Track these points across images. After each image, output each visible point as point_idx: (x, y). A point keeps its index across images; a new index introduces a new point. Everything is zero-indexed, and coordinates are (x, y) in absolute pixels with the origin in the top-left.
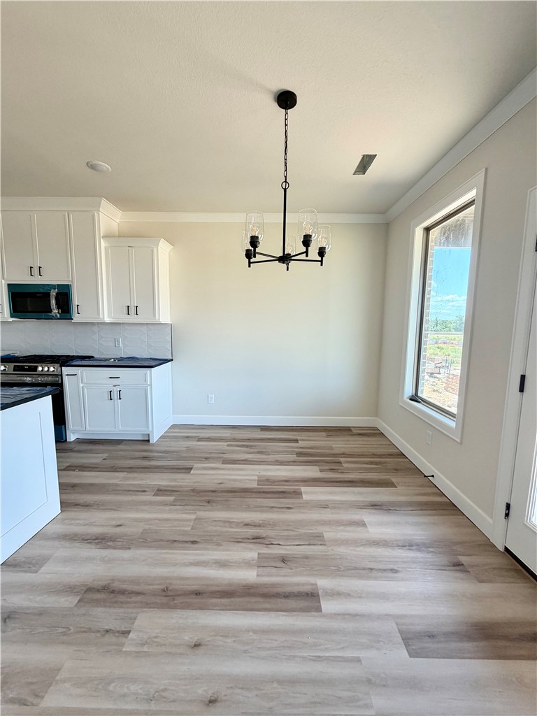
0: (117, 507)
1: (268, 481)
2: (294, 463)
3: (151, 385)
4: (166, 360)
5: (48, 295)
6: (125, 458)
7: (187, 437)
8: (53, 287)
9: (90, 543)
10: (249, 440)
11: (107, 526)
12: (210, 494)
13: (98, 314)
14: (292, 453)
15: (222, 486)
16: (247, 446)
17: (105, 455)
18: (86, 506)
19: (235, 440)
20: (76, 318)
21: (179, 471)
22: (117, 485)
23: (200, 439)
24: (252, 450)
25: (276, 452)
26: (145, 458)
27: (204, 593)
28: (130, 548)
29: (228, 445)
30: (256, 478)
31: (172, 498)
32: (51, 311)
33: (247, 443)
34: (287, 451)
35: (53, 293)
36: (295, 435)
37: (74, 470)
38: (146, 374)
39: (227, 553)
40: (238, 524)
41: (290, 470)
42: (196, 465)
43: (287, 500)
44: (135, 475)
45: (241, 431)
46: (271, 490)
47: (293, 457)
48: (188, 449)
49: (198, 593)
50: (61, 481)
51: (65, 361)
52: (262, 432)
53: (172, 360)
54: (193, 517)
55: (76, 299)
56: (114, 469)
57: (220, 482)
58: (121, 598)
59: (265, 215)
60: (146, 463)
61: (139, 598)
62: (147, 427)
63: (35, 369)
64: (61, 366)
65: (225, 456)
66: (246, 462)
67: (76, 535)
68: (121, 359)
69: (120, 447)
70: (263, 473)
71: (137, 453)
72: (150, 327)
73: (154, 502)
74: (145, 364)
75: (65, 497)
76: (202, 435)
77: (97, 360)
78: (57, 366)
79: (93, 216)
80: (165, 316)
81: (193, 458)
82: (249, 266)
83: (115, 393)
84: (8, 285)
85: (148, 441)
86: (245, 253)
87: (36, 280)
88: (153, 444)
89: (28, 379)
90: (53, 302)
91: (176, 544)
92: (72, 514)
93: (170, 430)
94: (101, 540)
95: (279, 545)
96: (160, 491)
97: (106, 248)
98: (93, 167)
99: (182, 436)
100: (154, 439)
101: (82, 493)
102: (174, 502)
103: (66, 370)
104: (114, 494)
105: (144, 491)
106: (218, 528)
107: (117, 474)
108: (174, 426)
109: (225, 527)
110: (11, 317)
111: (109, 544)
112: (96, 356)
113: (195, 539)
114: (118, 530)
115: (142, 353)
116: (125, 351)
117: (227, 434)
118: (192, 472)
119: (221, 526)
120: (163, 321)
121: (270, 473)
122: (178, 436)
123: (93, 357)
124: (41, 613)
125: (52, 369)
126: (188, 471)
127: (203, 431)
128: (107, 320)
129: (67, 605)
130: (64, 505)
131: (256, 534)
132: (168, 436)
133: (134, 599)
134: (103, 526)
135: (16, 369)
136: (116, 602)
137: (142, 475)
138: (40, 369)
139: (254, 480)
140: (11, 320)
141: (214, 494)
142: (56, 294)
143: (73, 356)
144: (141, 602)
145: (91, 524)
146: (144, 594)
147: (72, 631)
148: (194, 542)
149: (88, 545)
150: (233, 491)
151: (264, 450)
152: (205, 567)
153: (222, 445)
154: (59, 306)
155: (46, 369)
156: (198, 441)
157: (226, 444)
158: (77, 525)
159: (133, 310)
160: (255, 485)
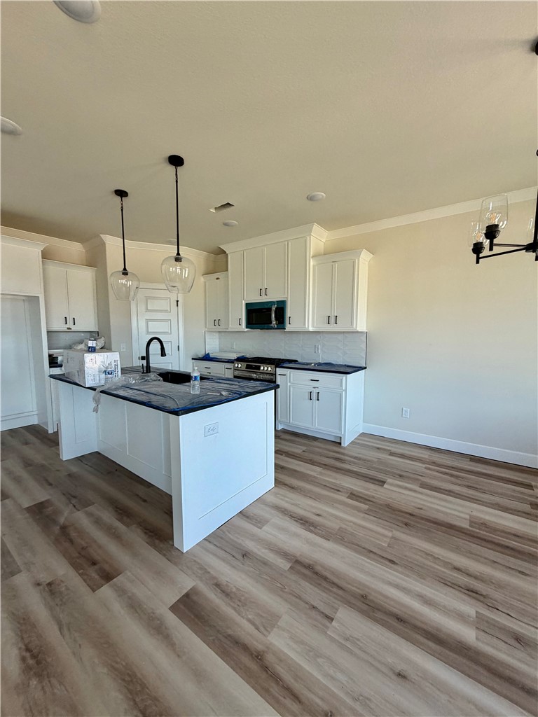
0: (316, 497)
1: (484, 525)
2: (527, 515)
3: (346, 390)
4: (360, 367)
5: (270, 310)
6: (321, 455)
7: (378, 448)
8: (272, 303)
9: (297, 521)
10: (453, 468)
11: (309, 511)
12: (408, 516)
13: (304, 324)
14: (523, 501)
15: (422, 512)
16: (452, 475)
17: (304, 448)
18: (292, 488)
19: (434, 463)
20: (288, 328)
21: (372, 481)
22: (314, 477)
23: (392, 454)
24: (459, 482)
25: (497, 493)
26: (338, 459)
27: (407, 622)
28: (329, 540)
29: (426, 468)
30: (468, 517)
31: (366, 507)
32: (271, 323)
33: (452, 472)
34: (513, 497)
35: (274, 309)
36: (526, 479)
37: (282, 455)
38: (342, 380)
39: (436, 592)
40: (446, 564)
41: (519, 523)
42: (389, 480)
43: (520, 562)
44: (329, 472)
45: (442, 456)
46: (490, 539)
47: (528, 508)
48: (380, 461)
49: (400, 619)
50: (277, 462)
51: (278, 363)
52: (471, 463)
53: (365, 368)
54: (390, 534)
55: (289, 312)
56: (312, 462)
57: (419, 506)
58: (324, 584)
59: (509, 194)
60: (338, 464)
61: (340, 592)
62: (340, 430)
63: (258, 368)
64: (276, 367)
65: (423, 479)
66: (450, 493)
67: (286, 510)
68: (319, 364)
69: (316, 443)
70: (475, 513)
71: (331, 453)
72: (347, 335)
73: (349, 504)
74: (341, 370)
75: (278, 475)
76: (393, 450)
77: (300, 363)
78: (273, 366)
79: (306, 241)
80: (361, 325)
81: (385, 472)
82: (478, 262)
83: (315, 394)
84: (246, 304)
85: (340, 444)
86: (472, 247)
87: (264, 299)
88: (344, 448)
89: (254, 376)
90: (273, 315)
91: (372, 555)
92: (283, 491)
93: (359, 438)
94: (304, 522)
95: (508, 615)
96: (353, 495)
97: (314, 266)
98: (310, 198)
99: (373, 446)
100: (345, 443)
101: (288, 476)
102: (367, 510)
103: (279, 371)
104: (313, 484)
105: (338, 491)
106: (418, 557)
107: (314, 467)
108: (363, 434)
109: (427, 559)
110: (247, 328)
111: (311, 528)
112: (300, 360)
113: (394, 559)
114: (317, 518)
115: (338, 359)
116: (323, 357)
117: (425, 455)
118: (385, 486)
119: (421, 556)
120: (359, 329)
121: (487, 518)
122: (369, 446)
123: (296, 361)
124: (265, 563)
125: (270, 369)
126: (381, 484)
127: (394, 445)
128: (311, 329)
129: (281, 566)
130: (278, 482)
131: (472, 586)
132: (359, 443)
133: (335, 590)
134: (305, 510)
135: (248, 367)
136: (320, 584)
137: (334, 474)
138: (262, 368)
139: (466, 519)
140: (246, 330)
141: (412, 517)
142: (276, 309)
143: (283, 360)
144: (342, 597)
145: (296, 505)
146: (344, 590)
147: (286, 590)
148: (392, 562)
149: (295, 522)
150: (437, 523)
151: (478, 487)
152: (406, 593)
153: (420, 467)
154: (276, 319)
155: (266, 369)
156: (390, 455)
157: (424, 466)
158: (287, 502)
159: (333, 320)
160: (466, 525)
